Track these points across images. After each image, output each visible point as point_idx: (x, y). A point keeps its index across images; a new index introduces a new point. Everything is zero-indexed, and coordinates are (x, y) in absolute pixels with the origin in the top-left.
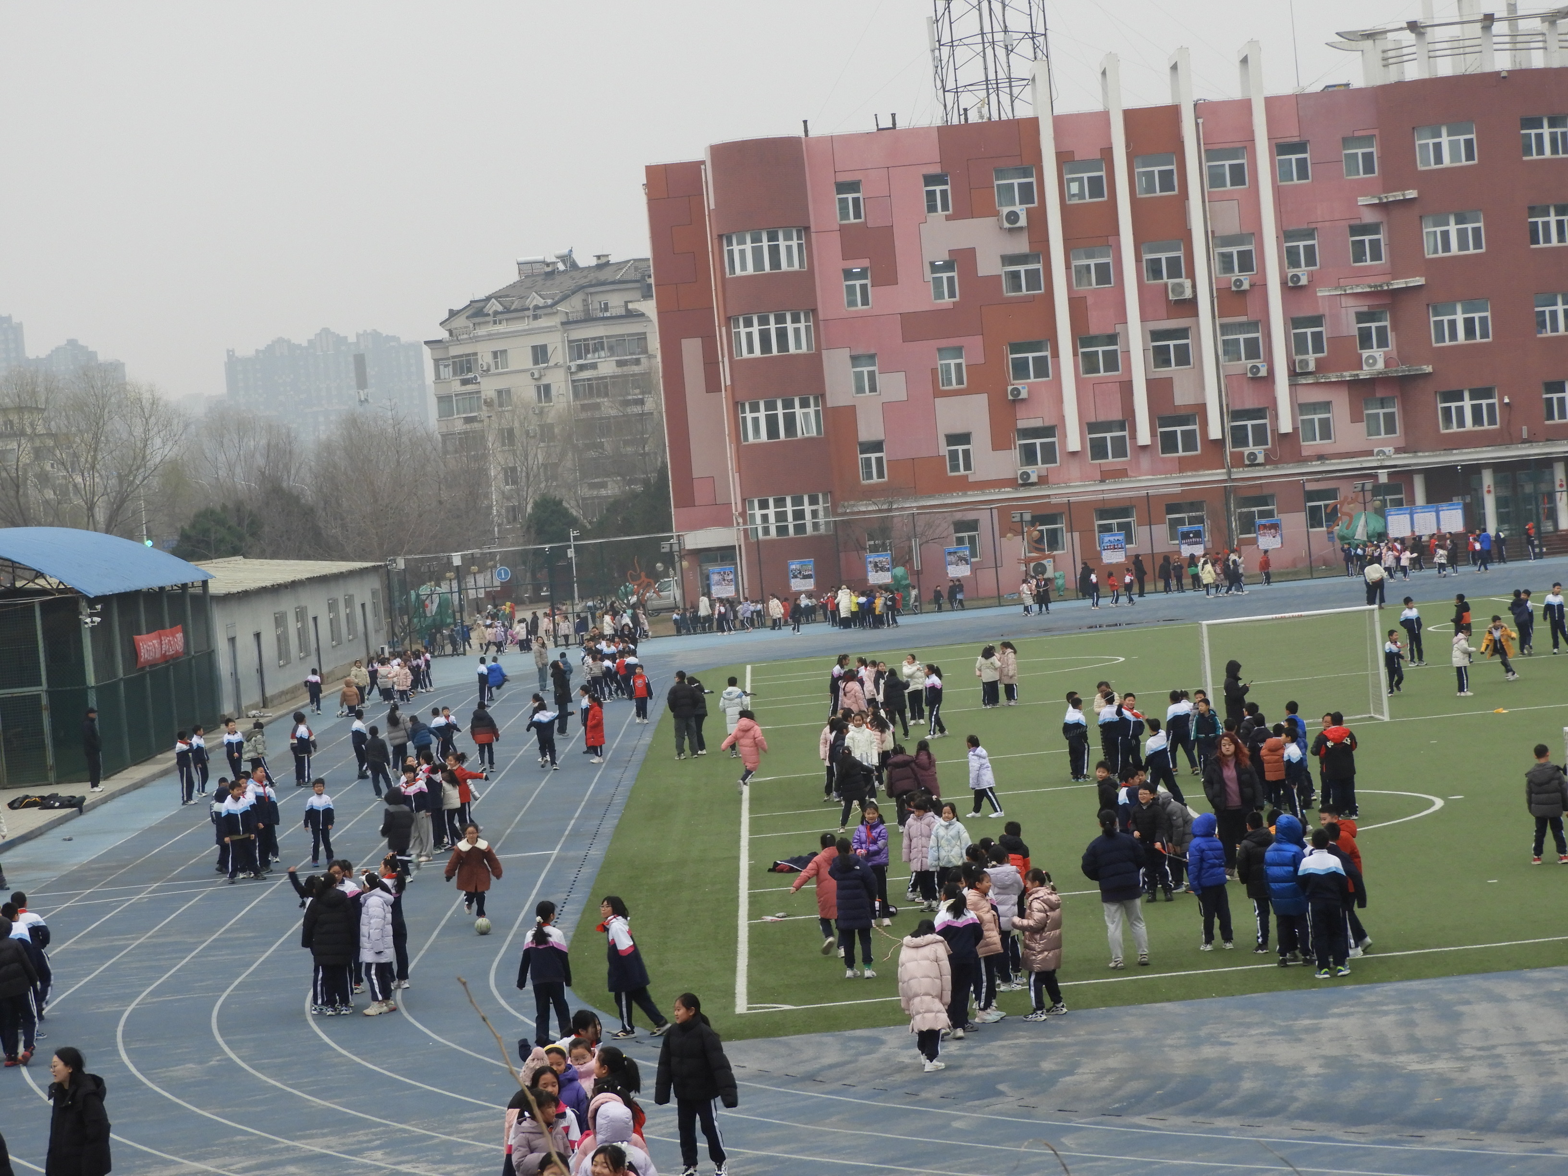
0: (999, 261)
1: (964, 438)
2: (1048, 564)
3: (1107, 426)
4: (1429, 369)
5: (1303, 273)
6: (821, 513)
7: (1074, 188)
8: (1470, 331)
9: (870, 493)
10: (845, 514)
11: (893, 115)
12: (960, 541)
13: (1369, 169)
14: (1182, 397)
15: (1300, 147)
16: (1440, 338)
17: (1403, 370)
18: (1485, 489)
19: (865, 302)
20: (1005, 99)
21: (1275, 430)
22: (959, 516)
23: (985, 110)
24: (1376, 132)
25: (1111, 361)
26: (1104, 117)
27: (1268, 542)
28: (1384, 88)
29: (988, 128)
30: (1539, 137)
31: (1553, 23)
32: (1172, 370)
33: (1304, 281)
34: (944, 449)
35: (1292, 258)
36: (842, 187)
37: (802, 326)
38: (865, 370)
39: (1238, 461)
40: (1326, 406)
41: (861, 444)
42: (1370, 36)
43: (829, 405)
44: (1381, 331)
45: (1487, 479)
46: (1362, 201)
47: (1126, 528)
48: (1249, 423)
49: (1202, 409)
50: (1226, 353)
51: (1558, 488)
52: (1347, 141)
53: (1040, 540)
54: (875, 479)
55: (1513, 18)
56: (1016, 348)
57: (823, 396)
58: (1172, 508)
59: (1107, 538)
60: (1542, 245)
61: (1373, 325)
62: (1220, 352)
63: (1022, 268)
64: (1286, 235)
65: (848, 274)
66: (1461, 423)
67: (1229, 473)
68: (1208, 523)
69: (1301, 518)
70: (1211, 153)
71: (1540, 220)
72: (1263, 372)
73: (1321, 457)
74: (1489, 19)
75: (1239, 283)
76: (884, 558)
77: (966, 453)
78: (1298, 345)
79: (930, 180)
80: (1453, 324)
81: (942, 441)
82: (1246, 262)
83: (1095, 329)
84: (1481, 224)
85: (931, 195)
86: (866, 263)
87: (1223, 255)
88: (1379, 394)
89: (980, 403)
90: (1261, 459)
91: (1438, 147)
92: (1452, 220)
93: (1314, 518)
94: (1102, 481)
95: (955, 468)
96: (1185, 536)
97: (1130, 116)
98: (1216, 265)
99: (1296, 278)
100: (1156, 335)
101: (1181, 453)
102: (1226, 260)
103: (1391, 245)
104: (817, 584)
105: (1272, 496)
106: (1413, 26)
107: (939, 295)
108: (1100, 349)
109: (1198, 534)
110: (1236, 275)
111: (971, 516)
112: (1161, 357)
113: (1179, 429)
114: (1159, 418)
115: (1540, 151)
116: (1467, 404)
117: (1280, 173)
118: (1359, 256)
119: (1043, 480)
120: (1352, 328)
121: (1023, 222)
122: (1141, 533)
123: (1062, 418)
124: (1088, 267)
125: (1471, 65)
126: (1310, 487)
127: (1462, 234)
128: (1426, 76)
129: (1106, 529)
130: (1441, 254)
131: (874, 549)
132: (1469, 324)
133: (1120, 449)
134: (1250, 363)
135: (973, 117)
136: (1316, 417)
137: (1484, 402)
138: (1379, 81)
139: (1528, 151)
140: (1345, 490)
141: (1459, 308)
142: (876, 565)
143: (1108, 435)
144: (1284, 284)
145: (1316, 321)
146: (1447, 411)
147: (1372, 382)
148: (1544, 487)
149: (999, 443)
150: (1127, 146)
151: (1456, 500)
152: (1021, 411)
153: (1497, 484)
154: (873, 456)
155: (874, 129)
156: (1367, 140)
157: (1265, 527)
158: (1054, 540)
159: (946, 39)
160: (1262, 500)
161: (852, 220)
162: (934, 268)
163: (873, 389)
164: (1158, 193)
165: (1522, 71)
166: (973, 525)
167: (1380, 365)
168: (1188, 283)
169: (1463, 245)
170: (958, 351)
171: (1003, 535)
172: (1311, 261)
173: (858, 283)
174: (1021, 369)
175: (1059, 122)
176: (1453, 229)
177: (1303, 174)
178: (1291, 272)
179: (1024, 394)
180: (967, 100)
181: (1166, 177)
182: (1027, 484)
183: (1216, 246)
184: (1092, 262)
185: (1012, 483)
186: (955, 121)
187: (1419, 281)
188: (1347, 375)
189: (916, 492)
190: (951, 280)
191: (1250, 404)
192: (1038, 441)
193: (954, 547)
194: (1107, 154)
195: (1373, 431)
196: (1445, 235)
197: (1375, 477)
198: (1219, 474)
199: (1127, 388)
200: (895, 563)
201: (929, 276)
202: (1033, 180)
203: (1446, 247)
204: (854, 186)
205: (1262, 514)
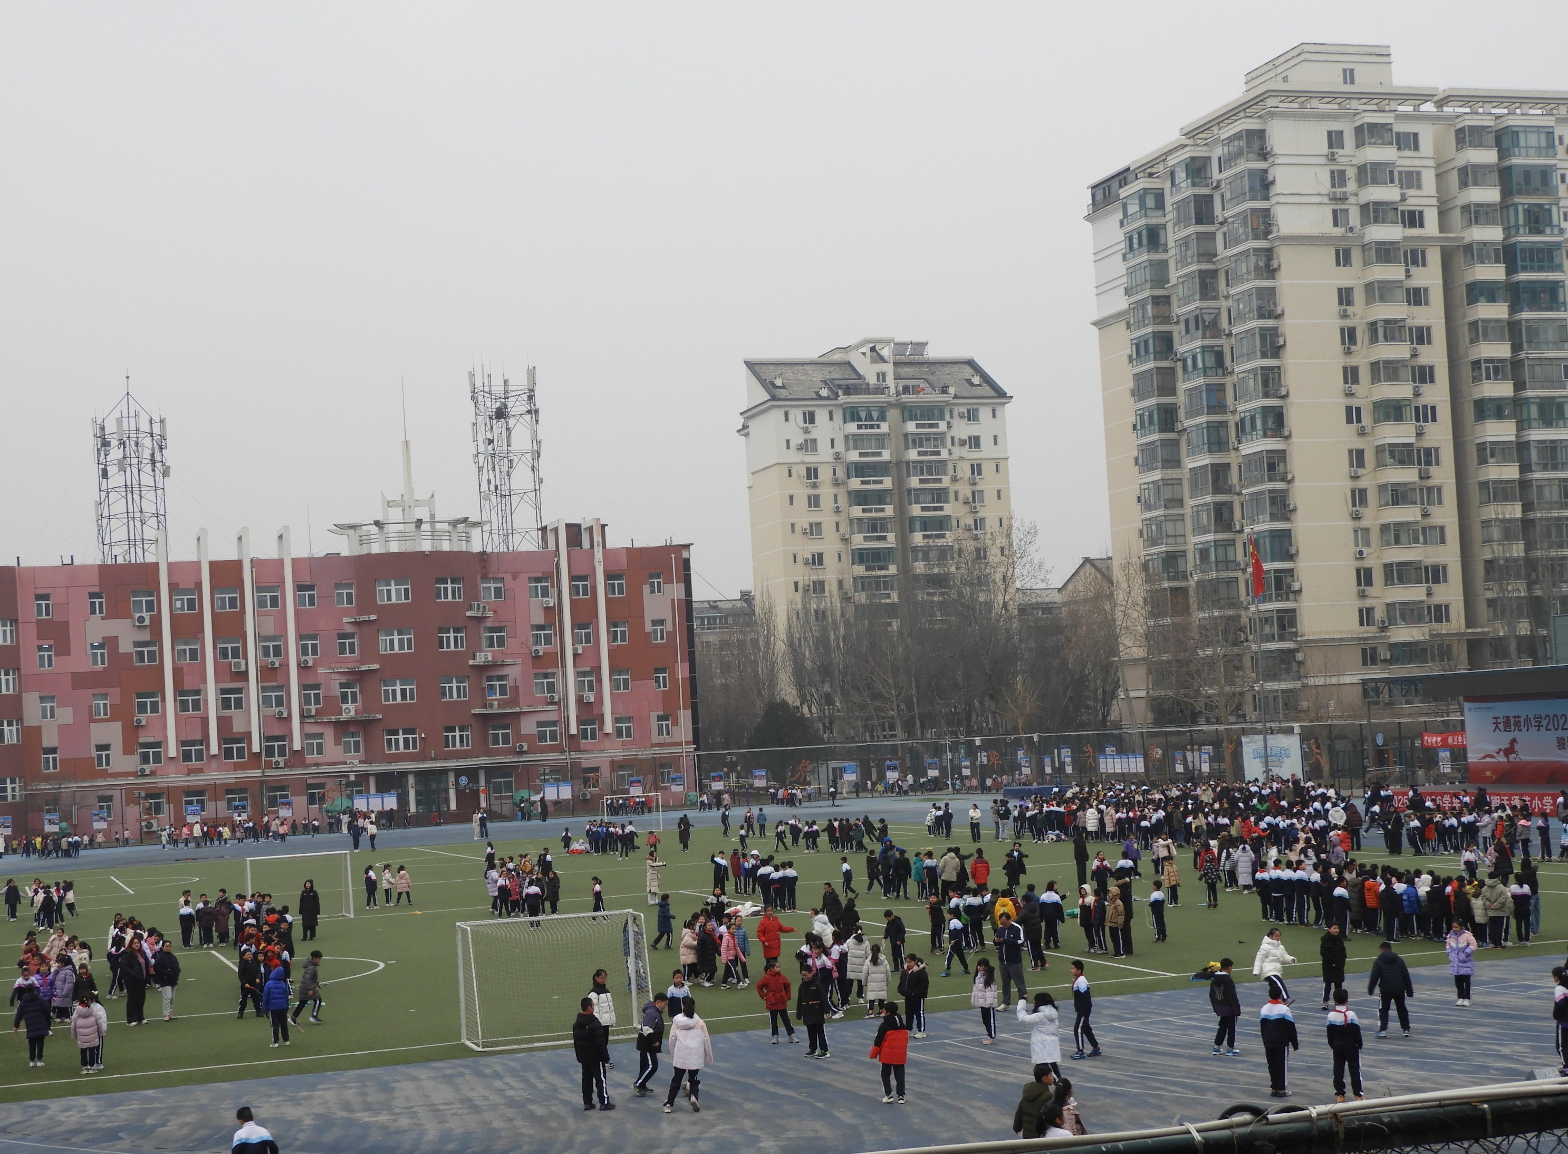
0: (132, 645)
1: (106, 747)
2: (154, 822)
3: (193, 743)
4: (380, 716)
5: (310, 660)
6: (17, 789)
7: (178, 604)
8: (404, 696)
9: (47, 778)
10: (32, 790)
11: (72, 557)
12: (101, 807)
13: (350, 601)
14: (238, 727)
15: (311, 588)
16: (387, 699)
17: (365, 716)
18: (410, 786)
19: (50, 665)
20: (140, 551)
21: (291, 748)
22: (101, 793)
23: (127, 557)
24: (354, 581)
25: (196, 705)
26: (198, 564)
27: (284, 812)
28: (360, 557)
29: (130, 568)
30: (446, 589)
31: (455, 526)
32: (232, 712)
33: (310, 664)
34: (94, 754)
35: (304, 650)
36: (39, 597)
37: (11, 677)
38: (48, 705)
39: (269, 765)
40: (321, 736)
41: (44, 749)
42: (353, 527)
43: (25, 725)
44: (354, 695)
45: (411, 780)
46: (345, 620)
47: (202, 802)
48: (276, 744)
49: (249, 734)
50: (263, 703)
51: (450, 786)
52: (338, 586)
53: (150, 809)
54: (51, 770)
55: (433, 522)
56: (140, 695)
57: (22, 720)
58: (229, 792)
59: (190, 808)
60: (445, 649)
61: (349, 690)
62: (261, 702)
63: (145, 649)
64: (300, 637)
65: (40, 648)
66: (397, 748)
67: (263, 772)
68: (249, 801)
69: (304, 799)
70: (259, 588)
71: (445, 635)
72: (285, 715)
73: (317, 765)
74: (419, 522)
75: (273, 663)
76: (55, 817)
77: (107, 756)
78: (306, 700)
79: (92, 595)
80: (394, 691)
81: (93, 749)
82: (277, 651)
83: (187, 687)
84: (412, 636)
85: (93, 604)
86: (51, 642)
87: (264, 647)
88: (351, 730)
89: (117, 726)
90: (282, 765)
91: (389, 591)
92: (396, 633)
93: (312, 800)
94: (188, 775)
95: (100, 764)
96: (236, 808)
97: (213, 565)
98: (260, 652)
99: (306, 662)
100: (223, 691)
101: (235, 760)
102: (266, 651)
103: (360, 645)
104: (13, 831)
105: (288, 786)
106: (377, 523)
107: (95, 663)
108: (190, 698)
109: (244, 807)
110: (271, 658)
111: (109, 793)
112: (226, 704)
113: (235, 746)
114: (222, 739)
115: (446, 597)
116: (401, 737)
117: (299, 601)
118: (342, 651)
119: (153, 773)
120: (337, 692)
121: (147, 622)
122: (210, 805)
123: (166, 737)
124: (185, 650)
125: (408, 547)
126: (309, 781)
127: (401, 642)
128: (383, 551)
129: (190, 803)
130: (389, 652)
131: (49, 811)
132: (403, 692)
133: (199, 757)
134: (278, 709)
135: (120, 560)
136: (315, 742)
137: (411, 736)
138: (357, 553)
139: (439, 596)
140: (330, 784)
141: (398, 683)
142: (50, 821)
143: (193, 748)
144: (299, 665)
145: (317, 687)
146: (389, 741)
147: (347, 723)
148: (442, 786)
149: (127, 751)
150: (211, 582)
151: (393, 791)
152: (141, 733)
153: (417, 783)
154: (51, 756)
155: (60, 564)
156: (349, 586)
157: (283, 804)
158: (158, 808)
159: (106, 514)
160: (283, 788)
161: (44, 617)
162: (93, 647)
163: (52, 716)
164: (228, 610)
165: (437, 551)
166: (109, 799)
167: (352, 713)
168: (243, 662)
169: (401, 647)
170: (105, 696)
171: (127, 805)
172: (315, 652)
173: (46, 654)
174: (142, 708)
175: (172, 567)
176: (396, 638)
177: (312, 602)
178: (303, 658)
179: (143, 723)
180: (117, 550)
181: (233, 601)
182: (143, 775)
183: (260, 641)
184: (187, 648)
185: (134, 774)
186: (109, 562)
187: (376, 666)
188: (333, 718)
189: (75, 778)
190: (102, 654)
191: (277, 732)
192: (151, 750)
193: (97, 812)
194: (199, 586)
195: (347, 750)
196: (392, 641)
197: (348, 777)
198: (257, 773)
199: (205, 721)
200: (61, 820)
201: (90, 652)
202: (154, 598)
203: (392, 648)
204: (46, 597)
205: (282, 797)
